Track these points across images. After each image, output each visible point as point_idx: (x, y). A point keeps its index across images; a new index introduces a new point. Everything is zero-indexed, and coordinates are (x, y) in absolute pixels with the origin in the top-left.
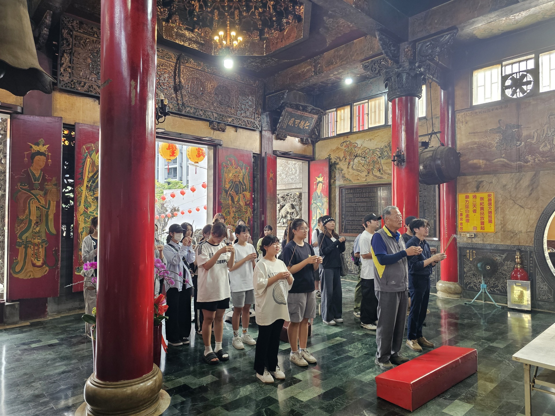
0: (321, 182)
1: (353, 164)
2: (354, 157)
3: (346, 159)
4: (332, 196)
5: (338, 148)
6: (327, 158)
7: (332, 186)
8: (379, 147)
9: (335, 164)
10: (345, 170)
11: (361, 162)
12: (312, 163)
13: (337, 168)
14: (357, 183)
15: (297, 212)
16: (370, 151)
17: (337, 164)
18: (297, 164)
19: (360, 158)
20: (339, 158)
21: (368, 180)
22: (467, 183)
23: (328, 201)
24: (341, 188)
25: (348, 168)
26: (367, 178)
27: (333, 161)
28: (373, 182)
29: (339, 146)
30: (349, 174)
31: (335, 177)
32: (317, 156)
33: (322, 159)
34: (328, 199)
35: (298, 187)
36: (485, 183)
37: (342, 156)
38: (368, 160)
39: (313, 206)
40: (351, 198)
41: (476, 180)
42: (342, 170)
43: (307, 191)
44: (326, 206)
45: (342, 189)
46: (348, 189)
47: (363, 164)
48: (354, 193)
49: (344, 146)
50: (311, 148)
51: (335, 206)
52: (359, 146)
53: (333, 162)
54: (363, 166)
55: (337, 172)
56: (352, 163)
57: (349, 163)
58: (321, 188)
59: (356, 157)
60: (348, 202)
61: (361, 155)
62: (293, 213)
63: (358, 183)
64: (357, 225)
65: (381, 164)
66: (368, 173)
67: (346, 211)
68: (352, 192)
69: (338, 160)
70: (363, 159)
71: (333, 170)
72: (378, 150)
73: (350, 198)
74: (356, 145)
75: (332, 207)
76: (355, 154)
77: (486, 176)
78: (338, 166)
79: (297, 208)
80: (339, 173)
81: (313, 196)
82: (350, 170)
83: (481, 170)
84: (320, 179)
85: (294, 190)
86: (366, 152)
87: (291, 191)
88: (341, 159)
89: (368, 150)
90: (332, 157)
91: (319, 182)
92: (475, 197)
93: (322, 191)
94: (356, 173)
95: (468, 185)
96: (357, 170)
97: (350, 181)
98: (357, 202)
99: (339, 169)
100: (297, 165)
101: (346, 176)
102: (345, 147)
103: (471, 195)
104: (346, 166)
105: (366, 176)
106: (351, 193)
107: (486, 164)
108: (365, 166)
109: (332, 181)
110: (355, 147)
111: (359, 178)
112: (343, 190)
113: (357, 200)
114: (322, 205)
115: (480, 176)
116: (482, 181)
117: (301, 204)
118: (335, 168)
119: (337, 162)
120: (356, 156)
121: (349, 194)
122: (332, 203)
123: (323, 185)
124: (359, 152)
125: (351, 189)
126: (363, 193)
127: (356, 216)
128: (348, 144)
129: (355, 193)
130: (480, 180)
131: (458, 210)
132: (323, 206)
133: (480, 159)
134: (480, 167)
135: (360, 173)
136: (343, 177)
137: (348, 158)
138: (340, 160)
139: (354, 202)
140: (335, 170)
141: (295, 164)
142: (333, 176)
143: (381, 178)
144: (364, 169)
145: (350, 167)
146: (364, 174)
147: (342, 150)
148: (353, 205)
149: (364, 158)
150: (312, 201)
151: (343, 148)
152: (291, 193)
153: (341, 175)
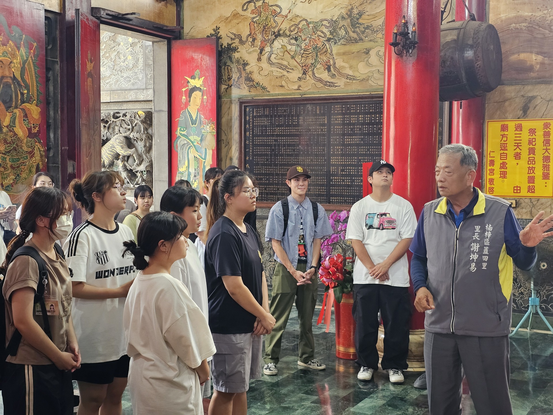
0: (199, 89)
1: (271, 53)
2: (273, 37)
3: (254, 40)
4: (224, 120)
5: (236, 15)
6: (212, 35)
7: (224, 99)
8: (329, 18)
9: (231, 49)
10: (253, 66)
11: (289, 47)
12: (176, 44)
13: (234, 60)
14: (279, 95)
15: (140, 156)
16: (308, 24)
17: (235, 50)
18: (139, 45)
19: (286, 40)
20: (239, 37)
21: (304, 89)
22: (505, 101)
23: (215, 131)
24: (242, 103)
25: (259, 59)
26: (301, 83)
27: (225, 42)
28: (313, 93)
29: (240, 10)
30: (261, 73)
31: (230, 79)
32: (186, 29)
33: (199, 36)
34: (214, 126)
35: (142, 98)
36: (538, 101)
37: (245, 32)
38: (303, 45)
39: (179, 142)
40: (266, 126)
41: (522, 93)
42: (245, 64)
43: (165, 108)
44: (211, 141)
45: (246, 107)
46: (258, 107)
47: (292, 53)
48: (271, 117)
49: (249, 10)
50: (172, 9)
51: (229, 144)
52: (284, 13)
53: (225, 44)
54: (293, 57)
55: (234, 67)
56: (267, 49)
57: (262, 50)
58: (199, 102)
59: (276, 37)
60: (258, 136)
61: (288, 33)
62: (128, 157)
63: (282, 95)
64: (277, 184)
65: (331, 54)
66: (304, 73)
67: (253, 155)
68: (267, 113)
69: (237, 41)
70: (293, 41)
71: (225, 64)
72: (325, 23)
73: (262, 126)
74: (278, 10)
75: (223, 145)
76: (276, 30)
77: (543, 86)
78: (236, 55)
79: (140, 146)
80: (239, 71)
81: (181, 119)
82: (264, 64)
83: (532, 75)
84: (197, 82)
85: (130, 106)
86: (300, 26)
87: (125, 106)
88: (244, 39)
89: (304, 22)
90: (222, 33)
91: (194, 89)
92: (519, 128)
93: (202, 109)
94: (277, 72)
95: (507, 103)
96: (281, 67)
97: (264, 88)
98: (277, 136)
99: (238, 61)
100: (137, 48)
101: (256, 77)
102: (253, 12)
103: (511, 125)
104: (256, 55)
105: (300, 79)
106: (266, 116)
107: (542, 64)
108: (298, 58)
109: (223, 87)
110: (275, 14)
111: (284, 83)
112: (248, 109)
113: (278, 131)
114: (201, 140)
115: (529, 87)
116: (533, 98)
117: (150, 137)
118: (230, 58)
119: (234, 45)
120: (277, 35)
121: (260, 116)
122: (224, 137)
123: (203, 95)
124: (285, 26)
125: (265, 107)
126: (293, 116)
127: (276, 165)
128: (260, 7)
129: (275, 116)
130: (530, 94)
131: (485, 153)
132: (203, 143)
133: (531, 52)
134: (531, 69)
135: (285, 73)
136: (249, 79)
137: (259, 37)
138: (242, 42)
139: (273, 135)
140: (229, 63)
141: (133, 45)
142: (225, 77)
143: (331, 85)
144: (295, 63)
145: (265, 57)
146: (295, 75)
147: (246, 18)
148: (271, 141)
149: (296, 39)
150: (178, 132)
151: (248, 14)
152: (124, 112)
153: (244, 75)
